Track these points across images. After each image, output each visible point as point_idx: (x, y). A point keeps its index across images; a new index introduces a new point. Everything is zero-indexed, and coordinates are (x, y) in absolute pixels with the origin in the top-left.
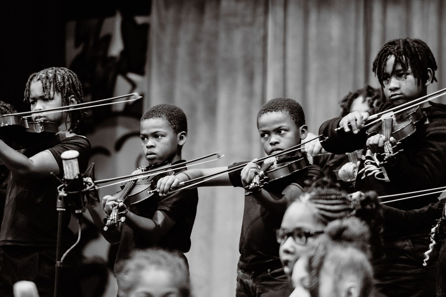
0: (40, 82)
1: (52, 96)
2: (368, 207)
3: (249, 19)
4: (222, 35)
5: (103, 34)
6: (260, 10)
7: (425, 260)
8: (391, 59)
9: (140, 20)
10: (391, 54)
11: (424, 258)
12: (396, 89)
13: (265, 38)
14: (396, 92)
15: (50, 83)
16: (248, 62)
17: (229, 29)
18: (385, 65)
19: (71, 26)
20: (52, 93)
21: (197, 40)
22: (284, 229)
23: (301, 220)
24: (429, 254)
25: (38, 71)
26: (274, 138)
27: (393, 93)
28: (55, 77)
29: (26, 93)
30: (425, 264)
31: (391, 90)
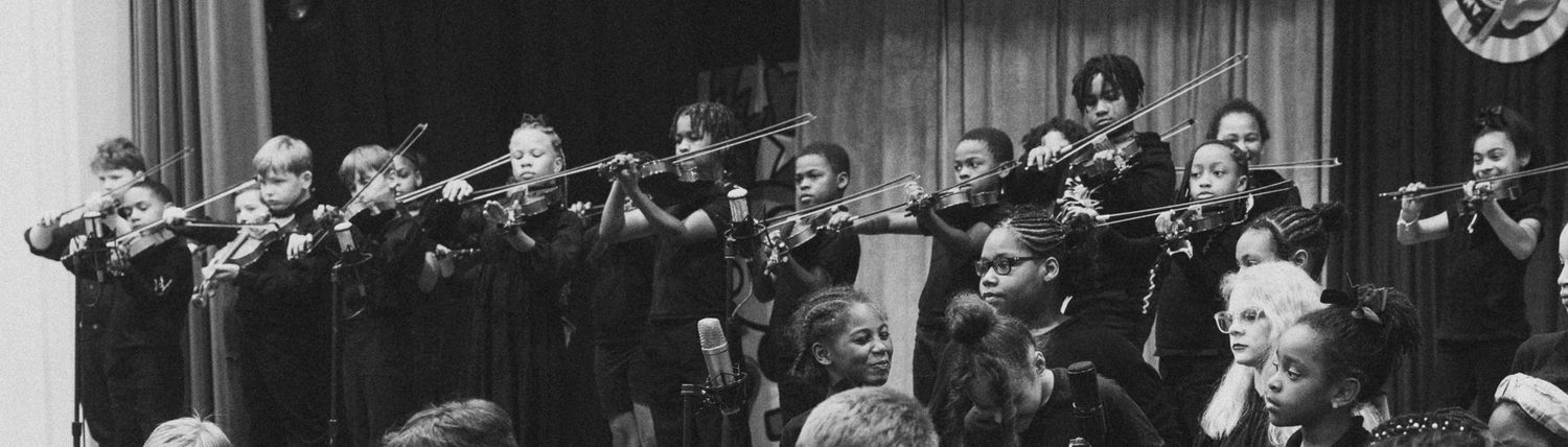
0: (688, 117)
1: (701, 134)
2: (1080, 229)
3: (918, 60)
4: (887, 84)
5: (742, 87)
6: (932, 48)
7: (1144, 307)
8: (1098, 79)
9: (786, 68)
10: (1097, 71)
11: (1144, 304)
12: (1105, 113)
13: (938, 82)
14: (1105, 117)
15: (701, 119)
16: (918, 114)
17: (894, 74)
18: (1091, 85)
19: (705, 77)
20: (701, 130)
21: (856, 88)
22: (985, 259)
23: (1002, 246)
24: (1149, 299)
25: (689, 104)
26: (965, 170)
27: (1100, 118)
28: (707, 111)
29: (672, 129)
30: (1145, 312)
31: (1098, 114)
